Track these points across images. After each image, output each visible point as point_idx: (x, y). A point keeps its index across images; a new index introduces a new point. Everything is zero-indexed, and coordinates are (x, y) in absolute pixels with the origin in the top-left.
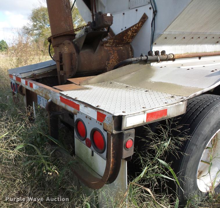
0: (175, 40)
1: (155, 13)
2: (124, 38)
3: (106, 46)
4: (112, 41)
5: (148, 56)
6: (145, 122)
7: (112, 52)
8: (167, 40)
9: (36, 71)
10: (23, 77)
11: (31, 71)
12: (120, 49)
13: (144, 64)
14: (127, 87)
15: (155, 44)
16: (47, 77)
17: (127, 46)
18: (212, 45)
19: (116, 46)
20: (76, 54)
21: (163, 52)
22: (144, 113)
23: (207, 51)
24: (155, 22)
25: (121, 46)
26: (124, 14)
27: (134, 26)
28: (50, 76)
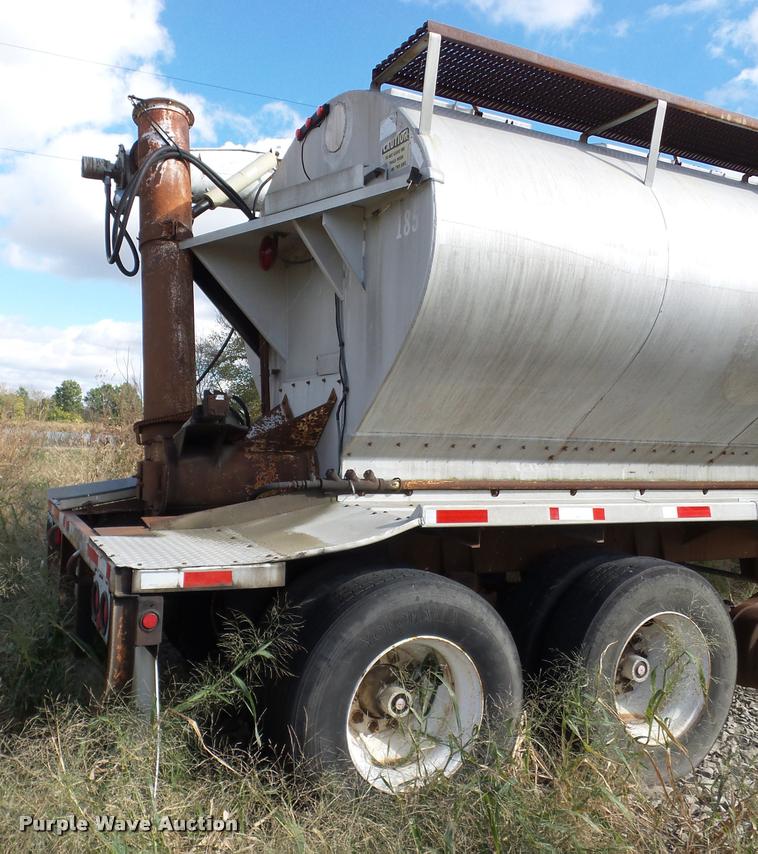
0: (397, 448)
1: (346, 390)
2: (293, 436)
3: (250, 451)
4: (263, 441)
5: (324, 481)
6: (182, 586)
7: (262, 465)
8: (371, 449)
9: (97, 497)
10: (65, 507)
11: (85, 496)
12: (288, 460)
13: (318, 497)
14: (233, 538)
15: (349, 455)
16: (123, 513)
17: (308, 453)
18: (535, 464)
19: (276, 453)
20: (166, 466)
21: (368, 474)
22: (179, 571)
23: (522, 478)
24: (347, 407)
25: (292, 454)
26: (293, 385)
27: (308, 414)
28: (130, 510)
